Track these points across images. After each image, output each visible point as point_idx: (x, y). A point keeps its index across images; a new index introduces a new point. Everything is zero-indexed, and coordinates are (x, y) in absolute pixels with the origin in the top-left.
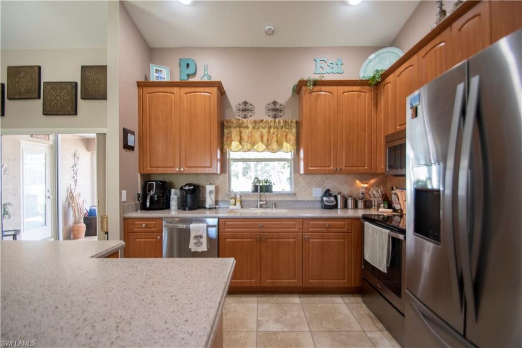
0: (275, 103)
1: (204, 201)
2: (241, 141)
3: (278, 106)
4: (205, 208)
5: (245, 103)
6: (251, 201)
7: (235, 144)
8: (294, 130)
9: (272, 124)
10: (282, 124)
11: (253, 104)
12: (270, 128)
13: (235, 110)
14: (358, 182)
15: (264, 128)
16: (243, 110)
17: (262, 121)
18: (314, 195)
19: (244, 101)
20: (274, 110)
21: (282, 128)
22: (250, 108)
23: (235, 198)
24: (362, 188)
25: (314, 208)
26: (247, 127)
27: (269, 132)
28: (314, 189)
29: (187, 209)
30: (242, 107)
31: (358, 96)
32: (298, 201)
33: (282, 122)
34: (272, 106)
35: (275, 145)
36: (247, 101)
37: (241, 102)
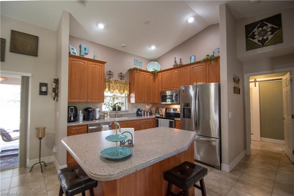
0: (121, 73)
1: (95, 116)
2: (109, 88)
3: (122, 75)
4: (95, 119)
5: (110, 71)
6: (112, 115)
7: (107, 89)
8: (128, 85)
9: (121, 82)
10: (124, 83)
11: (113, 72)
12: (120, 83)
13: (106, 74)
14: (146, 106)
15: (118, 83)
16: (109, 74)
17: (118, 80)
18: (134, 111)
19: (109, 70)
20: (121, 76)
21: (125, 84)
22: (112, 74)
23: (107, 113)
24: (148, 108)
25: (134, 116)
26: (112, 82)
27: (120, 86)
28: (134, 109)
29: (90, 120)
30: (109, 73)
31: (150, 77)
32: (129, 114)
33: (124, 82)
34: (120, 75)
35: (122, 91)
36: (111, 71)
37: (108, 70)
